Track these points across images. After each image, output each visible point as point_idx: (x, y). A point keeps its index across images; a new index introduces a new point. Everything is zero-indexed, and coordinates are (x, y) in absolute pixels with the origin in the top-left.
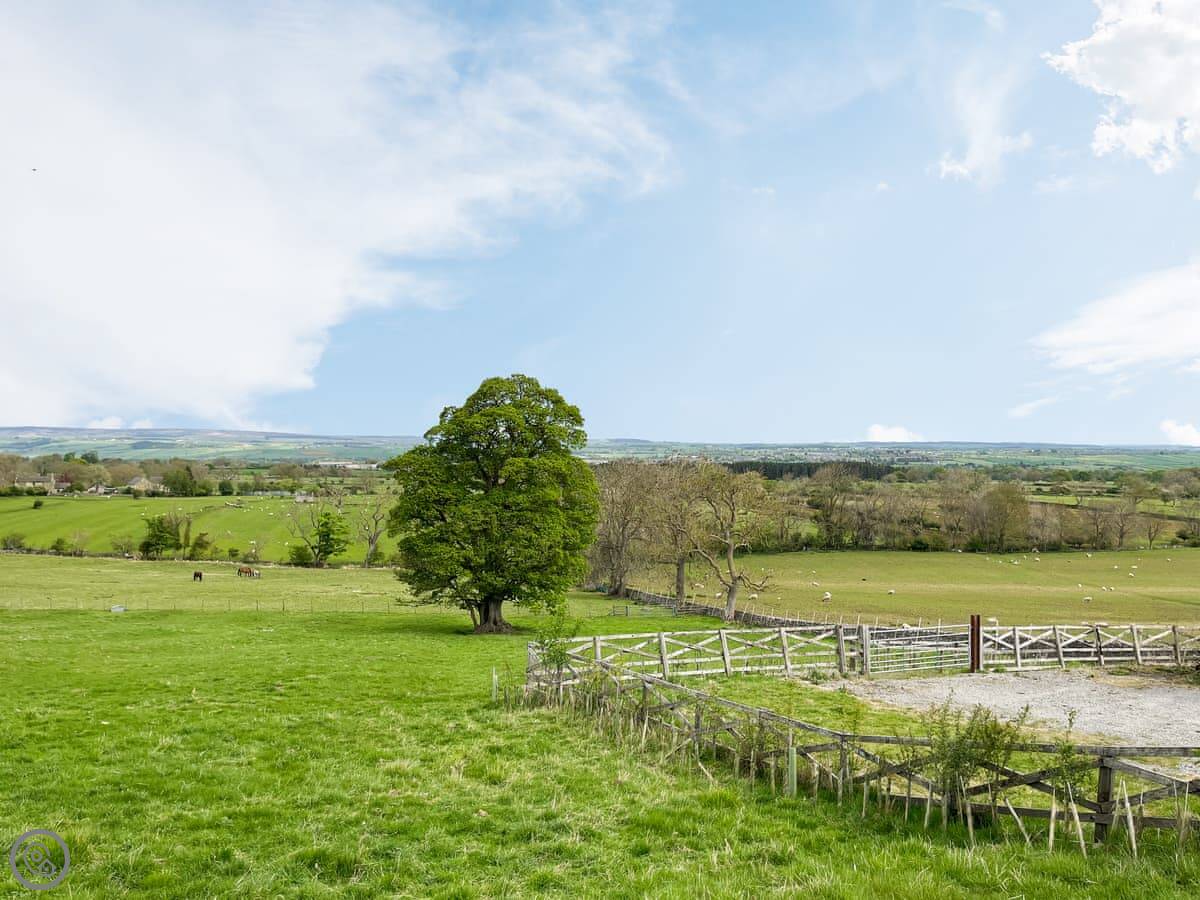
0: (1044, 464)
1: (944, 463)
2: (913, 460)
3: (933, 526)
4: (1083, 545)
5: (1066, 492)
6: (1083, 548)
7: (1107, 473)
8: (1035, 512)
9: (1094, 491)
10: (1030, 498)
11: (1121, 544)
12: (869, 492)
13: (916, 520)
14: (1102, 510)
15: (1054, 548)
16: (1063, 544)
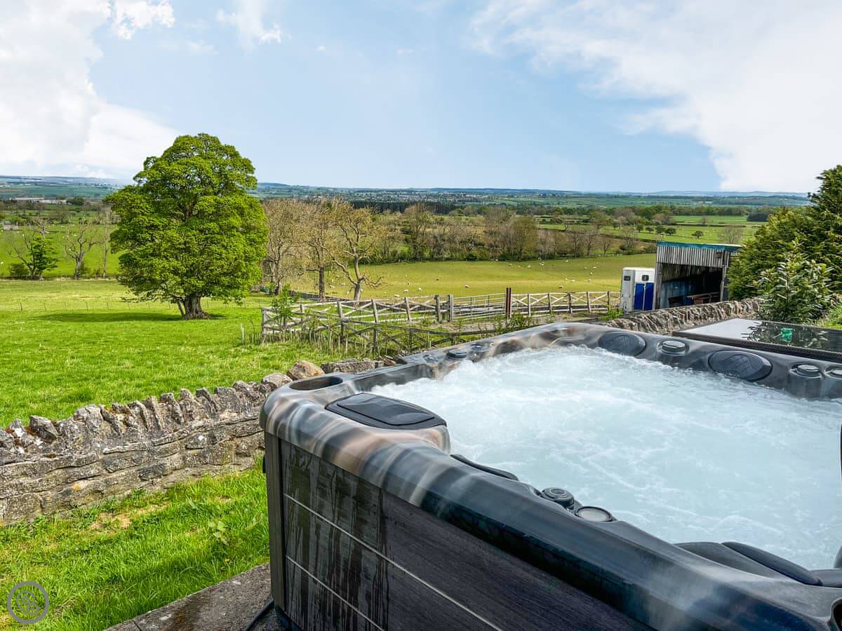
0: (548, 204)
1: (487, 203)
2: (468, 201)
3: (480, 244)
4: (568, 255)
5: (559, 222)
6: (568, 257)
7: (583, 209)
8: (541, 234)
9: (575, 221)
10: (538, 226)
11: (588, 254)
12: (441, 223)
13: (470, 241)
14: (579, 233)
15: (550, 257)
16: (556, 254)
